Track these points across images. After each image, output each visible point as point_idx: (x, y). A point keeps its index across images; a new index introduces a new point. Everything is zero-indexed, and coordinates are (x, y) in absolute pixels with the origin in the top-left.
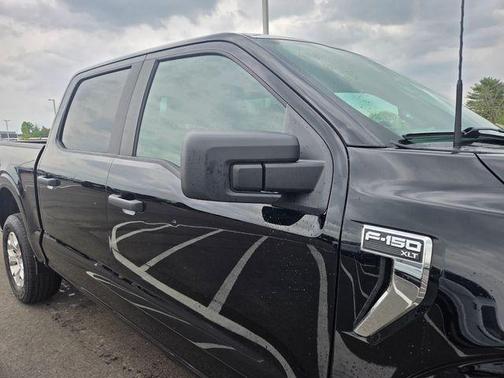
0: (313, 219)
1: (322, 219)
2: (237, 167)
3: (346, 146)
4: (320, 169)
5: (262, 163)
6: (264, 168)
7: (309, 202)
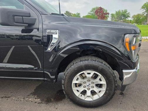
0: (36, 30)
1: (38, 29)
2: (15, 17)
3: (41, 14)
4: (36, 19)
5: (22, 16)
6: (23, 18)
7: (34, 26)
